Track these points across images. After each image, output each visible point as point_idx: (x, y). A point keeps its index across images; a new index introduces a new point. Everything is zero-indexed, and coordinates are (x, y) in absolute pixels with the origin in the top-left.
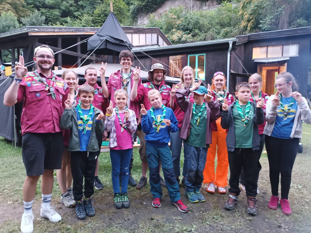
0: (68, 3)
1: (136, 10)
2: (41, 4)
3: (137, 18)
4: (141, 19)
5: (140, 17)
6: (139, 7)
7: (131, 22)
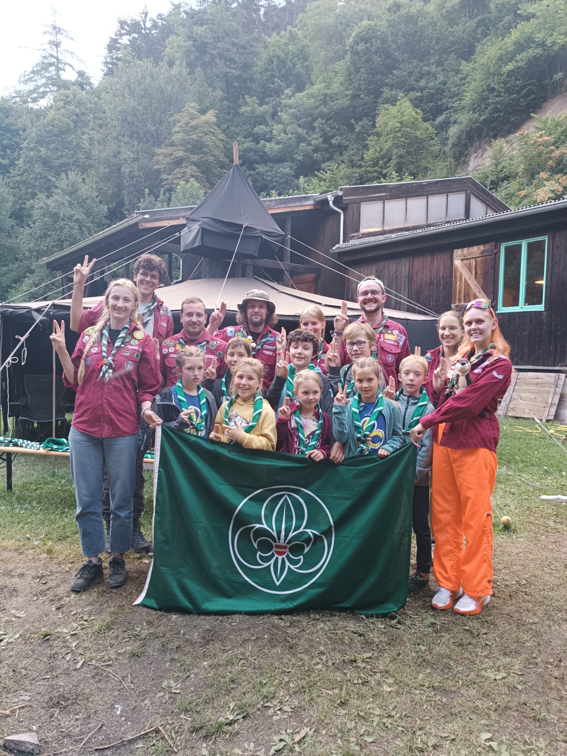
0: (311, 145)
1: (464, 137)
2: (259, 155)
3: (467, 154)
4: (476, 157)
5: (476, 152)
6: (471, 127)
7: (451, 168)
